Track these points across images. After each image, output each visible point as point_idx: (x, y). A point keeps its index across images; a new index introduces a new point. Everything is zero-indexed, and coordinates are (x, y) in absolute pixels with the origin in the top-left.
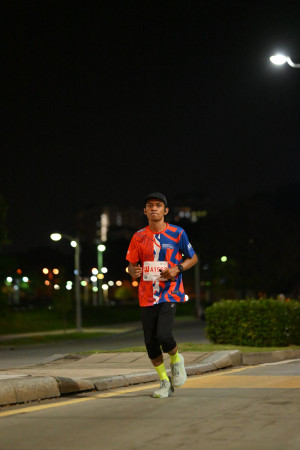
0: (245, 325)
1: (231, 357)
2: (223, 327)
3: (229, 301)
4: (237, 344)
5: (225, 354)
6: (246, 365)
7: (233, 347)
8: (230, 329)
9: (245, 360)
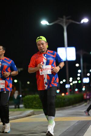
0: (35, 103)
1: (31, 112)
2: (28, 103)
3: (30, 96)
4: (33, 108)
5: (29, 111)
6: (35, 115)
7: (31, 109)
8: (30, 104)
9: (35, 113)
